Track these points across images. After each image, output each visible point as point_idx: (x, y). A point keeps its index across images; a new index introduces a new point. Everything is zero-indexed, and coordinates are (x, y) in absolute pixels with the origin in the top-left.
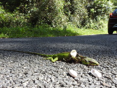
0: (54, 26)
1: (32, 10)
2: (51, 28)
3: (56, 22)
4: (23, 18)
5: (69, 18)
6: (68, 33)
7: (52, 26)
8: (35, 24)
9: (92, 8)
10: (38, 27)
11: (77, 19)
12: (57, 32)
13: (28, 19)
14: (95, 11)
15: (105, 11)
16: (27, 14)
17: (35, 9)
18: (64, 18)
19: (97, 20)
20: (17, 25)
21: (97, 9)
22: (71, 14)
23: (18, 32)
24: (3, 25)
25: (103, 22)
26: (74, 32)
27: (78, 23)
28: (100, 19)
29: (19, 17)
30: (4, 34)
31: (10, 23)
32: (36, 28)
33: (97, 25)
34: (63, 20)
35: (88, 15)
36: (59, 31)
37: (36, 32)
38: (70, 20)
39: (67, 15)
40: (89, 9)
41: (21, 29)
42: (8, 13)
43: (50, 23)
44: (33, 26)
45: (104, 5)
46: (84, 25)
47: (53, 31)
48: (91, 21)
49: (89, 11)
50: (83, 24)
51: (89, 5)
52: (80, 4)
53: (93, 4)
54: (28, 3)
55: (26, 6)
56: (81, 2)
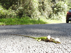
0: (32, 18)
1: (19, 8)
2: (31, 19)
4: (14, 13)
6: (41, 22)
7: (31, 18)
9: (55, 7)
10: (23, 18)
11: (46, 14)
12: (34, 22)
13: (17, 13)
14: (57, 10)
15: (63, 9)
16: (16, 10)
17: (21, 8)
19: (58, 15)
20: (10, 17)
21: (58, 8)
23: (11, 21)
24: (2, 17)
25: (61, 16)
26: (44, 22)
27: (47, 16)
28: (60, 14)
29: (11, 12)
30: (3, 22)
31: (6, 16)
33: (58, 18)
34: (38, 14)
35: (53, 12)
36: (36, 21)
37: (22, 22)
38: (42, 14)
39: (40, 11)
40: (53, 8)
41: (13, 20)
42: (5, 10)
43: (30, 16)
44: (20, 17)
45: (62, 6)
46: (50, 18)
47: (32, 21)
48: (55, 15)
49: (53, 9)
51: (53, 6)
52: (48, 5)
53: (55, 5)
54: (17, 4)
55: (16, 6)
56: (49, 4)
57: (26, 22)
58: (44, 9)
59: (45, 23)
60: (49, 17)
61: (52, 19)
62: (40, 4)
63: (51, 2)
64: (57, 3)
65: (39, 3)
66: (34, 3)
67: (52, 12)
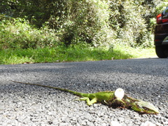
0: (96, 45)
1: (65, 24)
2: (92, 49)
3: (98, 40)
4: (54, 34)
5: (118, 34)
6: (117, 55)
7: (93, 45)
8: (69, 43)
10: (73, 47)
11: (129, 34)
12: (100, 54)
13: (59, 36)
16: (58, 29)
17: (69, 23)
18: (110, 34)
20: (46, 44)
22: (121, 27)
23: (47, 54)
24: (27, 45)
26: (125, 53)
27: (132, 40)
29: (48, 34)
30: (29, 57)
31: (36, 43)
32: (71, 49)
34: (108, 37)
35: (147, 28)
36: (103, 52)
37: (71, 55)
38: (119, 36)
39: (114, 29)
40: (147, 19)
41: (50, 51)
42: (35, 30)
43: (90, 41)
44: (67, 45)
46: (141, 43)
47: (95, 52)
48: (152, 36)
49: (148, 22)
50: (139, 41)
51: (147, 13)
52: (134, 13)
53: (153, 11)
54: (60, 15)
55: (58, 19)
56: (136, 10)
57: (79, 56)
58: (125, 22)
59: (126, 57)
60: (137, 42)
61: (144, 47)
62: (114, 10)
63: (143, 4)
64: (158, 7)
65: (111, 8)
66: (100, 10)
67: (146, 30)
